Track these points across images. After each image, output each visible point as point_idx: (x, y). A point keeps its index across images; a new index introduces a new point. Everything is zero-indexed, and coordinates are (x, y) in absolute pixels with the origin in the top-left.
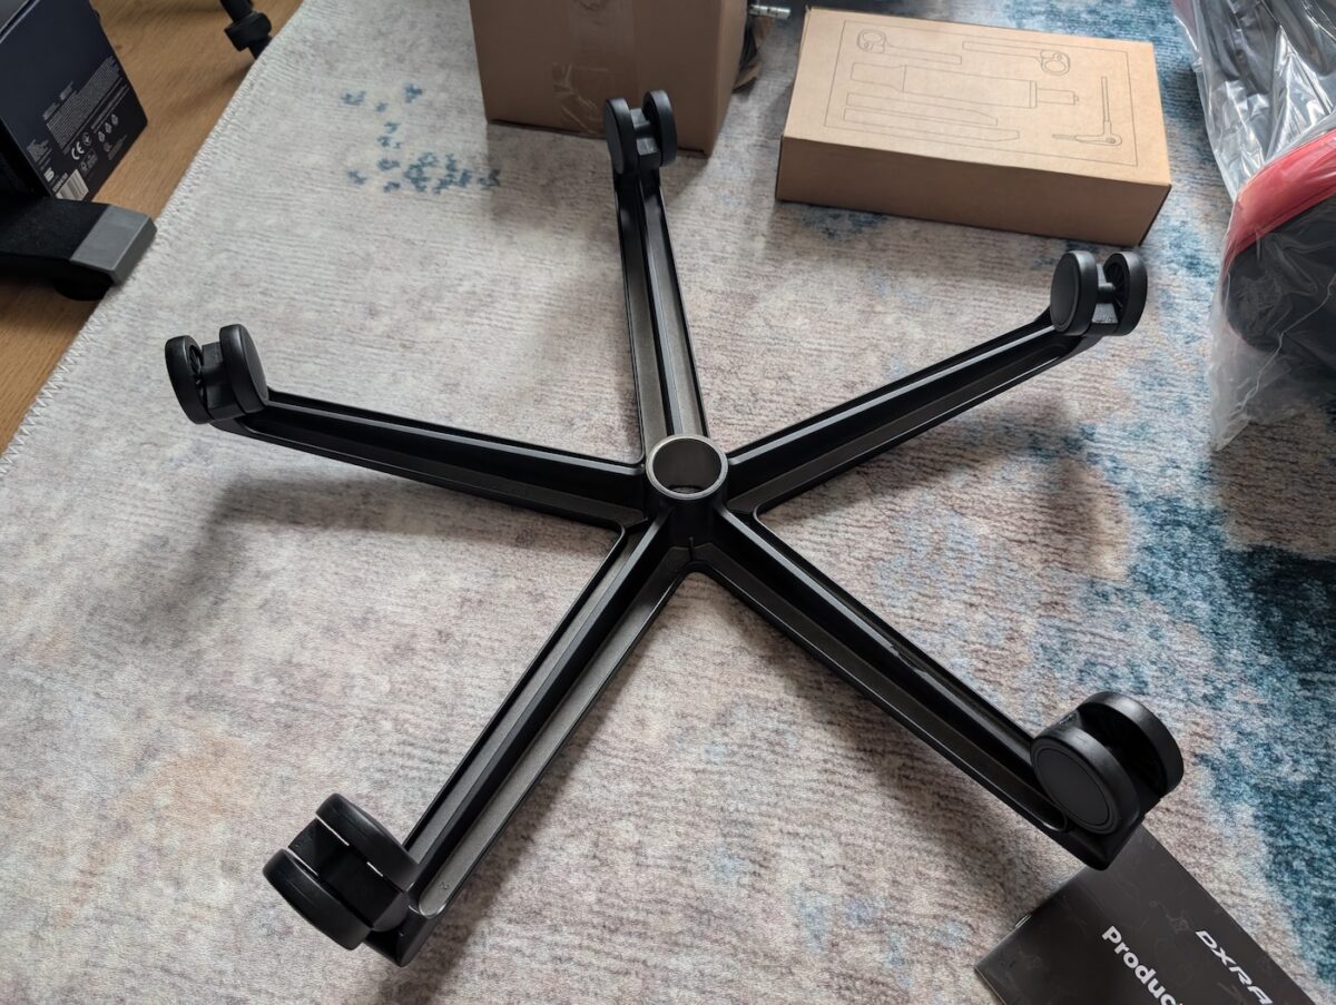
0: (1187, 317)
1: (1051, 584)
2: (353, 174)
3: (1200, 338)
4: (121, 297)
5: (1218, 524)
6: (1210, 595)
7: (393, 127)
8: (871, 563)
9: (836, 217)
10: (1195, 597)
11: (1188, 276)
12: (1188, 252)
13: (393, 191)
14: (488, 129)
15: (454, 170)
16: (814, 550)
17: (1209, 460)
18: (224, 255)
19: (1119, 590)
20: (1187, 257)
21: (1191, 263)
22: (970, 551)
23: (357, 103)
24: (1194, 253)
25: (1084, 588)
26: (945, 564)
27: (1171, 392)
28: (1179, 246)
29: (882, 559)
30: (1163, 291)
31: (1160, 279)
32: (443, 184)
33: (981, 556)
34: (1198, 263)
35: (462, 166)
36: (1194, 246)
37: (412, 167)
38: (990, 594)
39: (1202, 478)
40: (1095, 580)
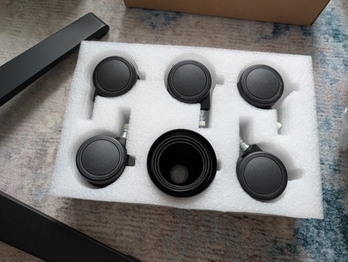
0: (332, 68)
1: (254, 244)
3: (338, 81)
5: (341, 198)
6: (335, 244)
8: (162, 238)
9: (157, 15)
10: (327, 246)
11: (334, 42)
12: (335, 27)
16: (133, 231)
17: (339, 158)
19: (289, 245)
20: (333, 30)
21: (336, 34)
22: (213, 226)
24: (337, 27)
25: (271, 245)
26: (201, 236)
27: (322, 116)
28: (330, 24)
29: (167, 235)
30: (321, 52)
31: (320, 45)
33: (219, 228)
34: (339, 34)
36: (337, 23)
38: (223, 253)
39: (335, 170)
40: (277, 240)
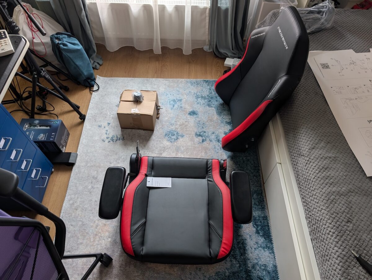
2: (103, 140)
4: (75, 165)
7: (107, 131)
13: (110, 143)
14: (121, 129)
15: (117, 138)
18: (88, 157)
23: (101, 127)
32: (116, 140)
35: (119, 137)
37: (111, 138)
